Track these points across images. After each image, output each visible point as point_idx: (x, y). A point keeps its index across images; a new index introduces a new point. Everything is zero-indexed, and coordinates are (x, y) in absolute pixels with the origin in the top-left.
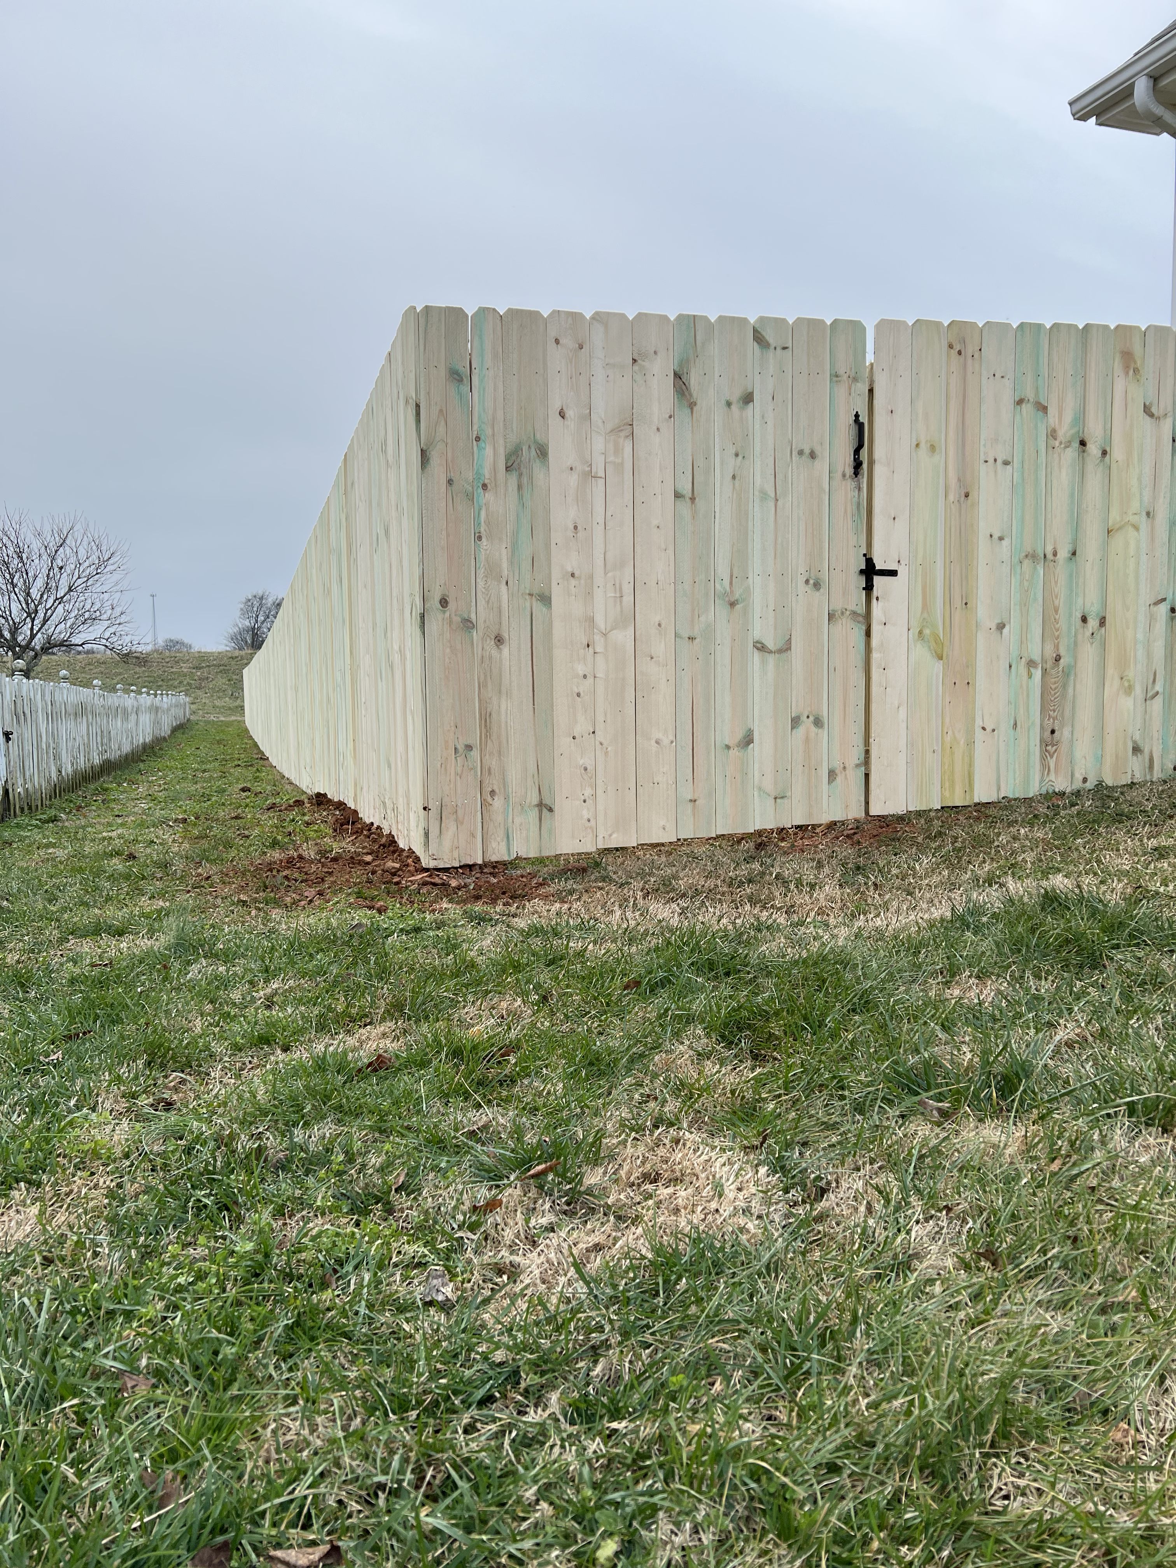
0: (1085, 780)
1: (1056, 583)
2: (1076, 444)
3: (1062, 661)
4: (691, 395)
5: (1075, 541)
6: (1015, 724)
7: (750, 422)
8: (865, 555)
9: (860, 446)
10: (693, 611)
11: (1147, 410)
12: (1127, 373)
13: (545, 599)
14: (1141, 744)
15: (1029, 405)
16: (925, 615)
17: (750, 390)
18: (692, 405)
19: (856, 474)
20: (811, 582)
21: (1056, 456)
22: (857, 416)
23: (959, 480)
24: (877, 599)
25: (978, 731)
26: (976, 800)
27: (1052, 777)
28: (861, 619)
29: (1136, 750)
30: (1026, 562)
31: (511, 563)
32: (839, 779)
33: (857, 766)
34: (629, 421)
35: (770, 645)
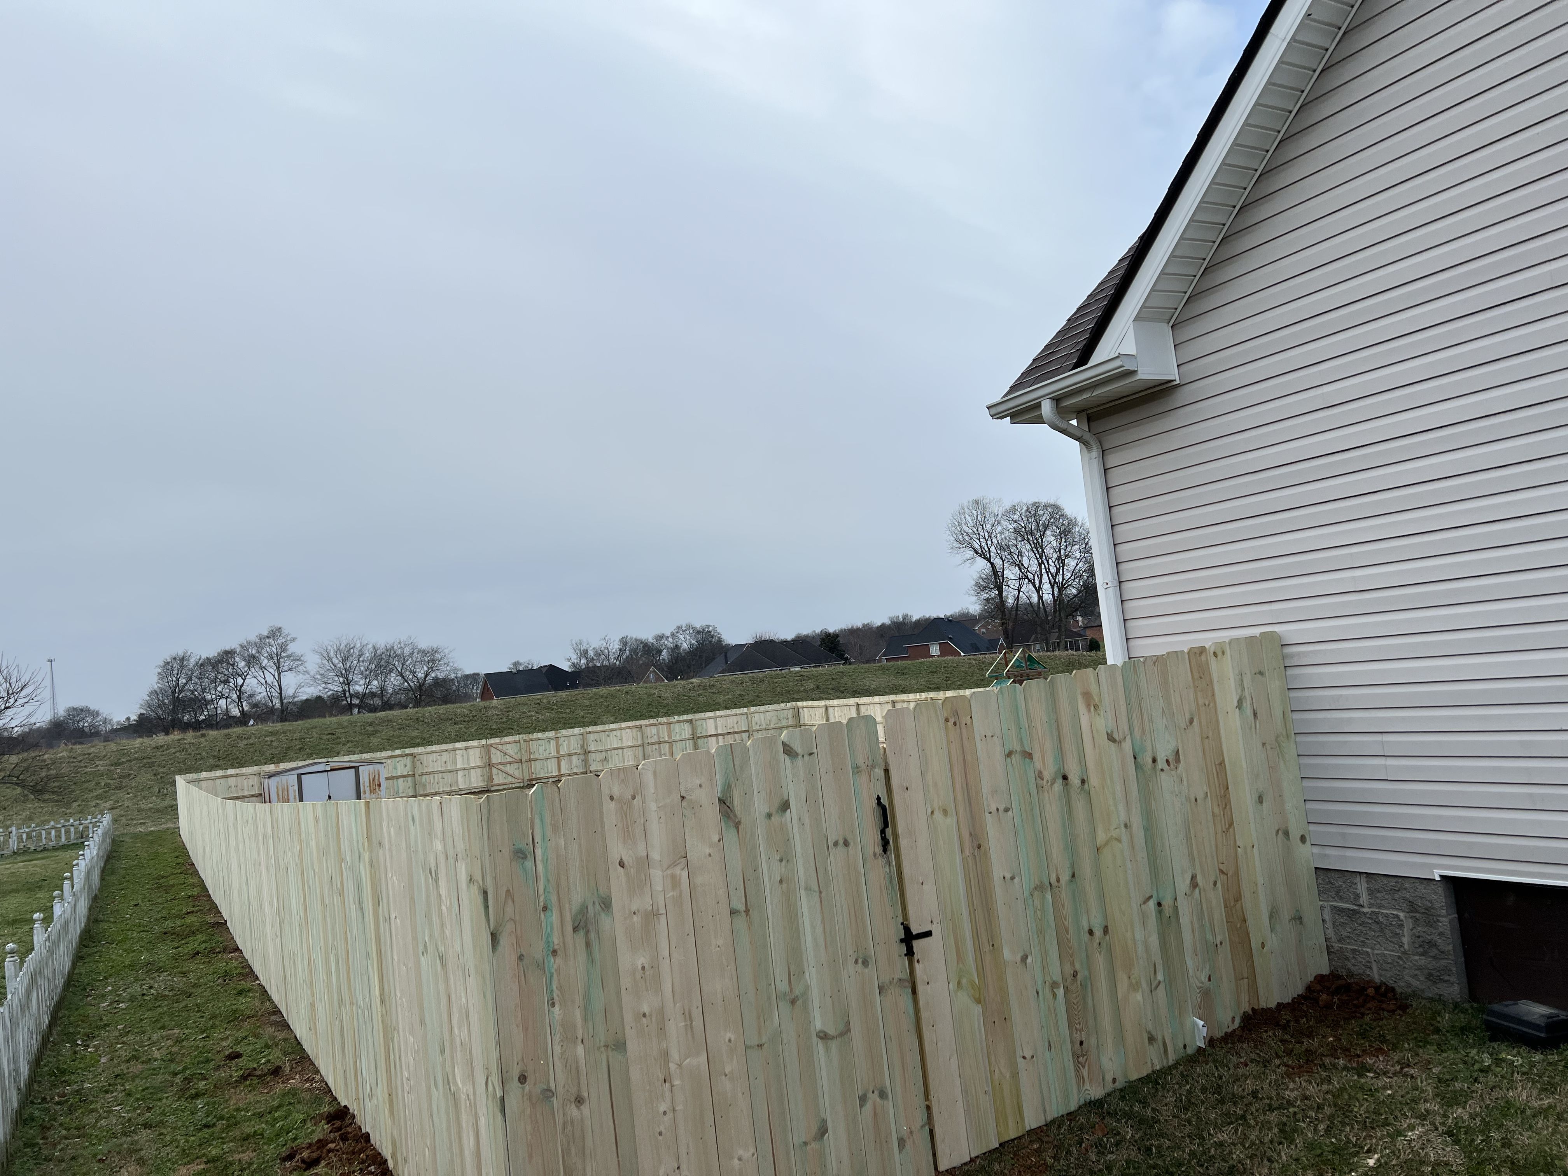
0: (1114, 1081)
1: (1063, 906)
2: (1060, 781)
3: (1079, 976)
4: (736, 816)
5: (1072, 866)
6: (1050, 1045)
7: (790, 829)
8: (902, 924)
9: (886, 825)
10: (758, 1018)
11: (1111, 738)
12: (1089, 710)
13: (620, 1046)
14: (1154, 1033)
15: (1017, 755)
16: (961, 965)
17: (786, 798)
18: (737, 825)
19: (885, 850)
20: (860, 961)
21: (1046, 794)
22: (879, 799)
23: (971, 834)
24: (918, 961)
25: (1020, 1060)
26: (1028, 1128)
27: (1087, 1086)
28: (907, 984)
29: (1151, 1039)
30: (1036, 893)
31: (585, 1020)
32: (909, 1145)
33: (923, 1126)
34: (683, 854)
35: (831, 1032)
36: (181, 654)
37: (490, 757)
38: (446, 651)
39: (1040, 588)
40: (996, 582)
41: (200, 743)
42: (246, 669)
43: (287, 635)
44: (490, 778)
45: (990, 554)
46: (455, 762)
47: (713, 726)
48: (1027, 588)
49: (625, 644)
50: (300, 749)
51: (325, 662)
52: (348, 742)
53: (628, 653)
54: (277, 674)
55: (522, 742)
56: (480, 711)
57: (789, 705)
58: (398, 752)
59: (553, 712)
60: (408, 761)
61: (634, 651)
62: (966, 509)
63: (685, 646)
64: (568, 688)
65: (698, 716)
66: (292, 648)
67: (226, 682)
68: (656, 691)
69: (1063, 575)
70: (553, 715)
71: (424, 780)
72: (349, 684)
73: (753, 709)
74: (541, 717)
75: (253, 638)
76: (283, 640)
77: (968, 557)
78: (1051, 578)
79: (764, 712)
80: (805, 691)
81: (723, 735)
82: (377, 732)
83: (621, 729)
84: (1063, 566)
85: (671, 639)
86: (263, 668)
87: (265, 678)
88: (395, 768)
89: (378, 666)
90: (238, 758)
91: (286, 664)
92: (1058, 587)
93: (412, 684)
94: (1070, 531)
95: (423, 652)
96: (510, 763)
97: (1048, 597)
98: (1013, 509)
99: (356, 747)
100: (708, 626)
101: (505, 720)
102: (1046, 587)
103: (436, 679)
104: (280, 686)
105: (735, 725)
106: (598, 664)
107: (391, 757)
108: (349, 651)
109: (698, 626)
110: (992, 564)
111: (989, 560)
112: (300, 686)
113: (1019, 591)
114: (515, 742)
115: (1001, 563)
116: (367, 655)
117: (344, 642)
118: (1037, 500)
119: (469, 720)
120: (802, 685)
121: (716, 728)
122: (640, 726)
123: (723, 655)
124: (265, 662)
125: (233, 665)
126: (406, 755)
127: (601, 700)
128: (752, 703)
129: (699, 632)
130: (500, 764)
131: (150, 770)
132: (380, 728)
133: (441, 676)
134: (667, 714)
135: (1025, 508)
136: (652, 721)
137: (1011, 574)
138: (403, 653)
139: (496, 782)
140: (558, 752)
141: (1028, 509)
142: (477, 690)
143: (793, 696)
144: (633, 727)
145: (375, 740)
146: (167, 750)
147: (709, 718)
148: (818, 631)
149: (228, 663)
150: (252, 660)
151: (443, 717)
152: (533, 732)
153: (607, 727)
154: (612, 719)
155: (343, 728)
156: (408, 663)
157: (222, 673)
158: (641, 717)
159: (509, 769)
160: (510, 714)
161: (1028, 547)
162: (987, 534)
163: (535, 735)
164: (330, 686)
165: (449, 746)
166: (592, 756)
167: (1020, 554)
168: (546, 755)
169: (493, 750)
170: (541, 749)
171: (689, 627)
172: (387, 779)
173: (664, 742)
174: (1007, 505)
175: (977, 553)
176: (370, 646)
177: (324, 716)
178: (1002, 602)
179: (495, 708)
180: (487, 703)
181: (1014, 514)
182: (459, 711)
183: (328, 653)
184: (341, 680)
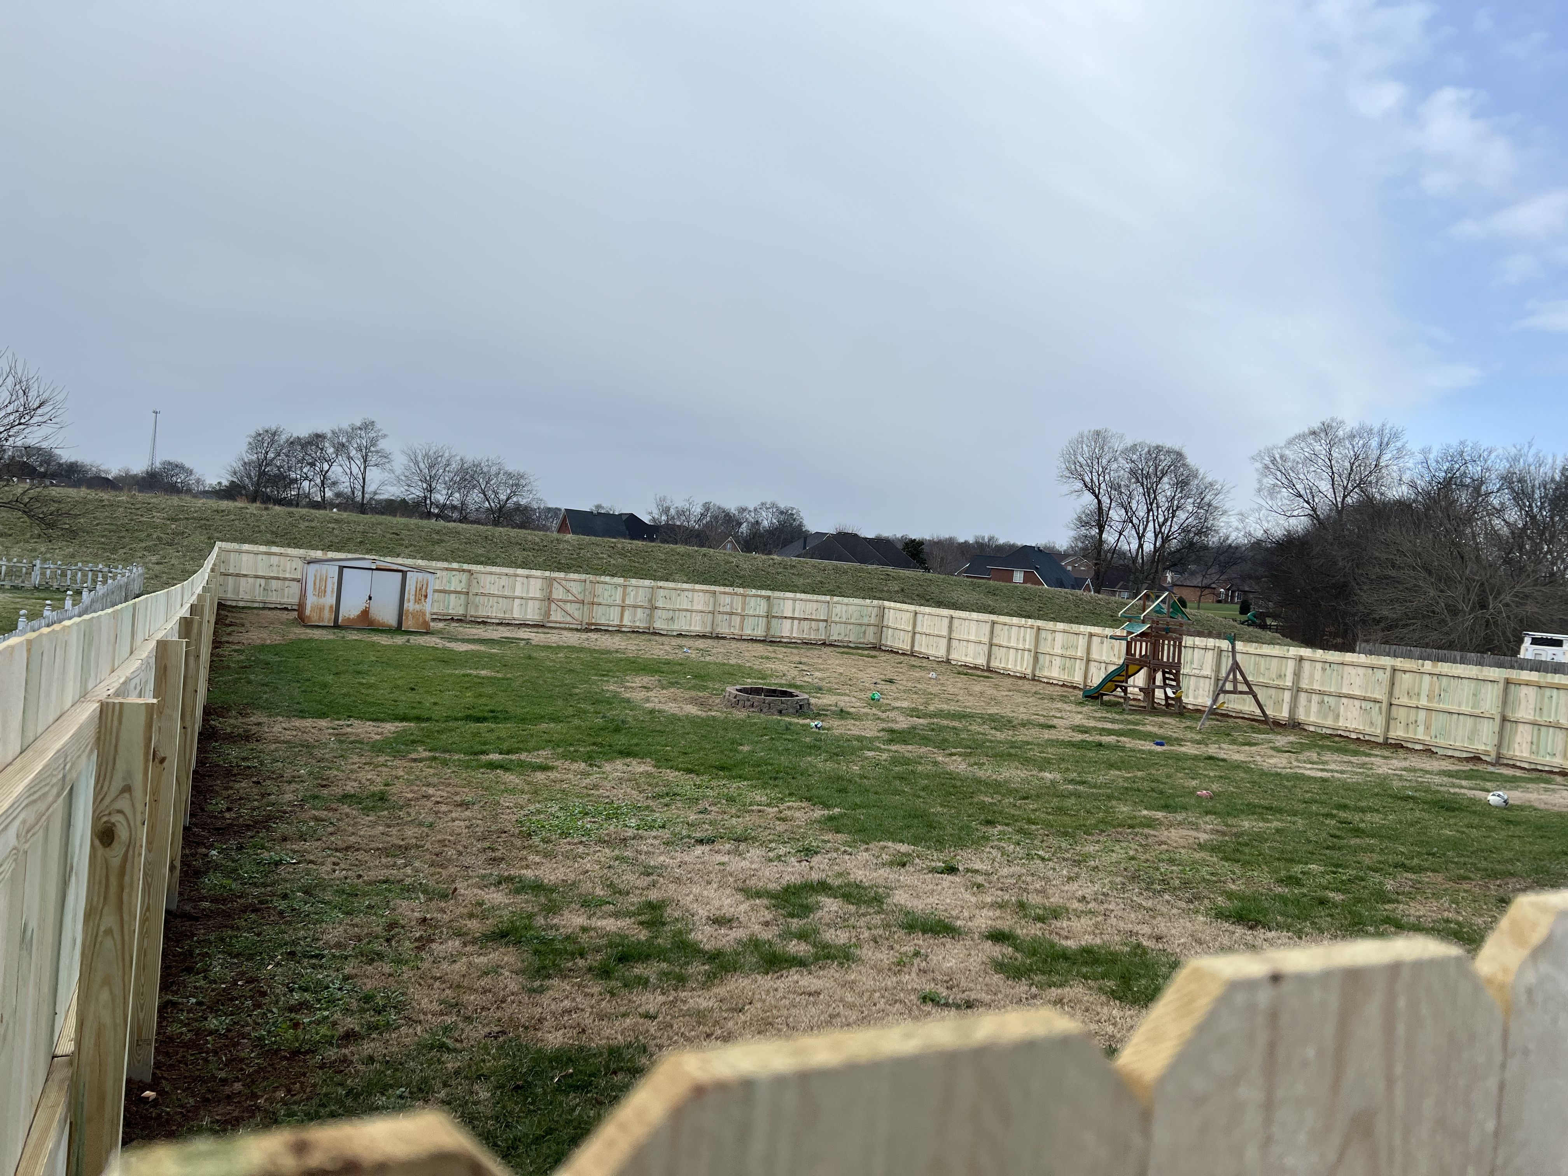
36: (274, 428)
37: (551, 591)
38: (532, 480)
39: (1143, 535)
40: (1099, 520)
41: (261, 516)
42: (334, 456)
43: (379, 431)
44: (548, 614)
45: (1099, 489)
46: (513, 589)
47: (791, 608)
48: (1130, 532)
49: (708, 509)
50: (361, 542)
51: (412, 464)
52: (411, 545)
53: (708, 519)
54: (363, 466)
55: (588, 582)
56: (552, 542)
57: (875, 602)
58: (455, 565)
59: (626, 559)
60: (464, 577)
61: (716, 518)
62: (1085, 438)
63: (766, 523)
64: (644, 539)
65: (777, 594)
66: (382, 444)
67: (312, 465)
68: (734, 560)
69: (1171, 526)
70: (626, 562)
71: (477, 600)
72: (431, 491)
73: (836, 599)
74: (613, 562)
75: (345, 426)
76: (374, 435)
77: (1077, 488)
78: (1156, 525)
79: (847, 605)
80: (888, 591)
81: (800, 619)
82: (442, 541)
83: (693, 590)
84: (1173, 517)
85: (753, 514)
86: (350, 458)
87: (350, 469)
88: (450, 582)
89: (463, 479)
90: (295, 538)
91: (373, 459)
92: (1162, 537)
93: (492, 504)
94: (1187, 484)
95: (509, 475)
96: (571, 602)
97: (1148, 547)
98: (1133, 449)
99: (418, 552)
100: (793, 509)
101: (575, 556)
102: (1150, 535)
103: (517, 504)
104: (364, 479)
105: (814, 612)
106: (678, 523)
107: (447, 569)
108: (436, 458)
109: (782, 506)
110: (1099, 502)
111: (1097, 497)
112: (383, 484)
113: (1121, 534)
114: (580, 581)
115: (1109, 501)
116: (454, 466)
117: (434, 449)
118: (1161, 444)
119: (539, 549)
120: (886, 585)
121: (794, 610)
122: (715, 592)
123: (802, 540)
124: (353, 453)
125: (322, 449)
126: (463, 570)
127: (677, 557)
128: (832, 593)
129: (782, 513)
130: (561, 600)
131: (205, 532)
132: (447, 538)
133: (523, 502)
134: (742, 586)
135: (1146, 450)
136: (727, 589)
137: (1116, 515)
138: (489, 472)
139: (552, 618)
140: (623, 601)
141: (1149, 451)
142: (555, 524)
143: (875, 594)
144: (707, 592)
145: (439, 550)
146: (227, 515)
147: (788, 599)
148: (899, 535)
149: (318, 446)
150: (341, 448)
151: (513, 540)
152: (601, 575)
153: (680, 585)
154: (685, 579)
155: (409, 530)
156: (492, 483)
157: (310, 455)
158: (715, 583)
159: (568, 607)
160: (582, 551)
161: (1141, 490)
162: (1101, 469)
163: (603, 578)
164: (412, 489)
165: (510, 571)
166: (659, 613)
167: (1130, 496)
168: (610, 601)
169: (555, 584)
170: (606, 594)
171: (773, 505)
172: (436, 591)
173: (736, 614)
174: (1129, 443)
175: (1086, 486)
176: (458, 458)
177: (395, 516)
178: (1101, 541)
179: (567, 542)
180: (560, 536)
181: (1134, 453)
182: (530, 538)
183: (416, 457)
184: (425, 485)
